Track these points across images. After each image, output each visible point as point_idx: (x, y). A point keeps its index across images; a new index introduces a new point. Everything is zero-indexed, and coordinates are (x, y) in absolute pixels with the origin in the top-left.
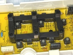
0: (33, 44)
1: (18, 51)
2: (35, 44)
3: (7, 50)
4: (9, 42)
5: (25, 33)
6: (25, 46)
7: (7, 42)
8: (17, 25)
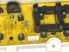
0: (56, 34)
1: (42, 41)
2: (58, 35)
3: (33, 40)
4: (33, 32)
5: (48, 24)
6: (48, 36)
7: (31, 32)
8: (41, 16)
